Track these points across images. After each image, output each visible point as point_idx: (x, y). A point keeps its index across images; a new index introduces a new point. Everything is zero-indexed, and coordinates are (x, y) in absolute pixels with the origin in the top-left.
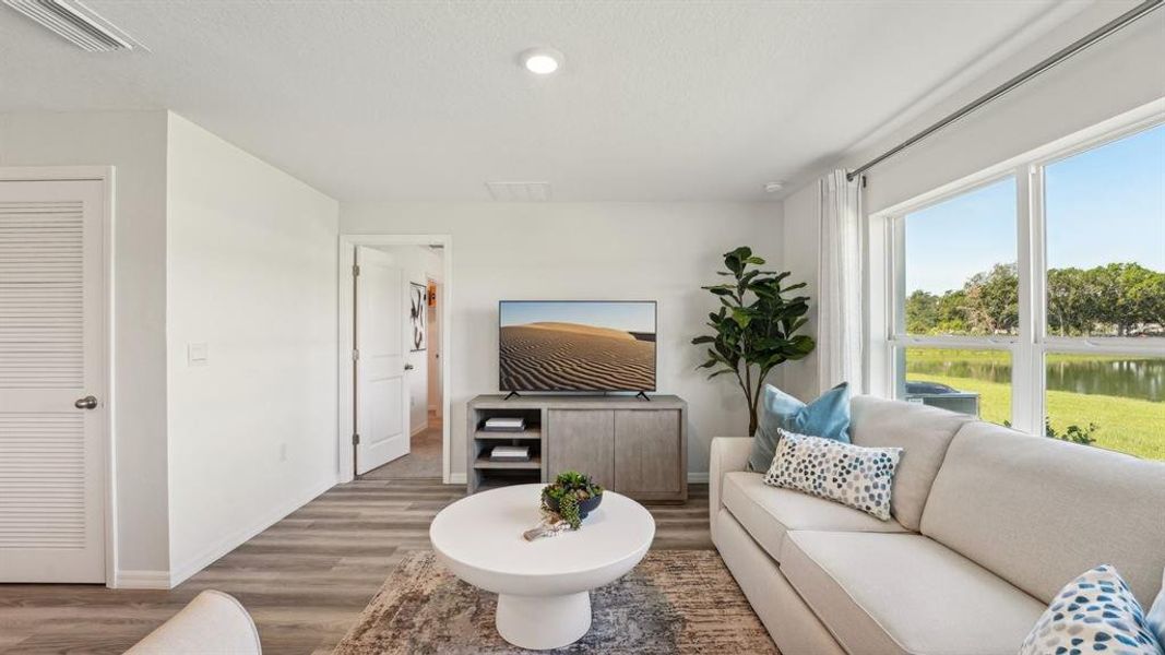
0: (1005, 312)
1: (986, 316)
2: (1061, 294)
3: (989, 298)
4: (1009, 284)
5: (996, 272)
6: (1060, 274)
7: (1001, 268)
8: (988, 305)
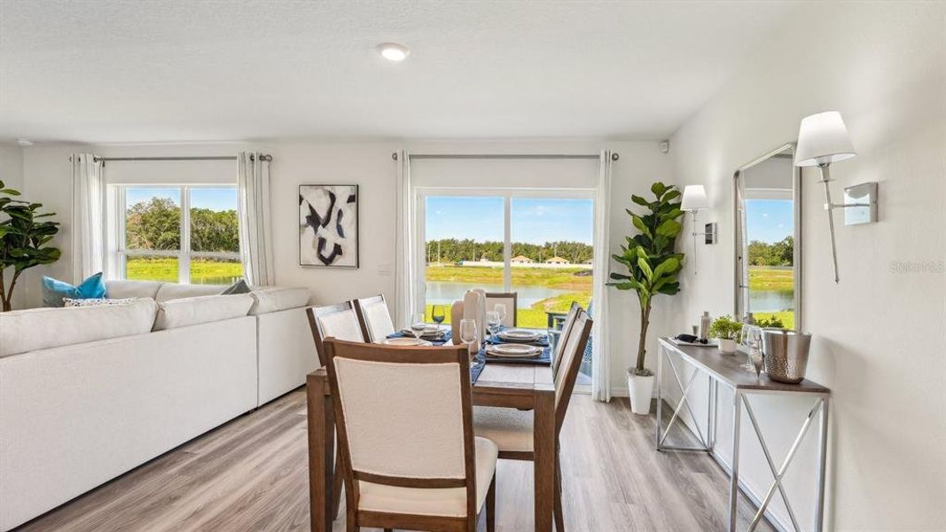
0: (161, 238)
1: (146, 240)
2: (200, 227)
3: (148, 225)
4: (164, 215)
5: (154, 204)
6: (200, 212)
7: (158, 201)
8: (147, 231)
